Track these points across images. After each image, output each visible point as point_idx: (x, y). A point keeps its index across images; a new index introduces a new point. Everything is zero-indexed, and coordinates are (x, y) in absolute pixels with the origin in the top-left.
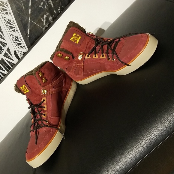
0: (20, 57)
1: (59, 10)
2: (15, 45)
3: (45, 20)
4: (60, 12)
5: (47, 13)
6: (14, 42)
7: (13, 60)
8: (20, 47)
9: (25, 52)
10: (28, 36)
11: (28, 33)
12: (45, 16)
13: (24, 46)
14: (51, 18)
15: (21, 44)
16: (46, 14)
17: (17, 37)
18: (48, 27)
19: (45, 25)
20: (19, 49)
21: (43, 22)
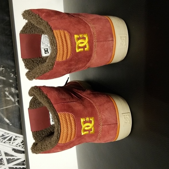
0: (23, 150)
1: (13, 76)
2: (7, 144)
3: (10, 97)
4: (16, 77)
5: (6, 89)
6: (5, 143)
7: (20, 159)
8: (13, 141)
9: (23, 141)
10: (11, 125)
11: (8, 121)
12: (7, 93)
13: (16, 137)
14: (13, 90)
15: (11, 138)
16: (6, 91)
17: (3, 135)
18: (18, 99)
19: (15, 100)
20: (15, 144)
21: (11, 100)
